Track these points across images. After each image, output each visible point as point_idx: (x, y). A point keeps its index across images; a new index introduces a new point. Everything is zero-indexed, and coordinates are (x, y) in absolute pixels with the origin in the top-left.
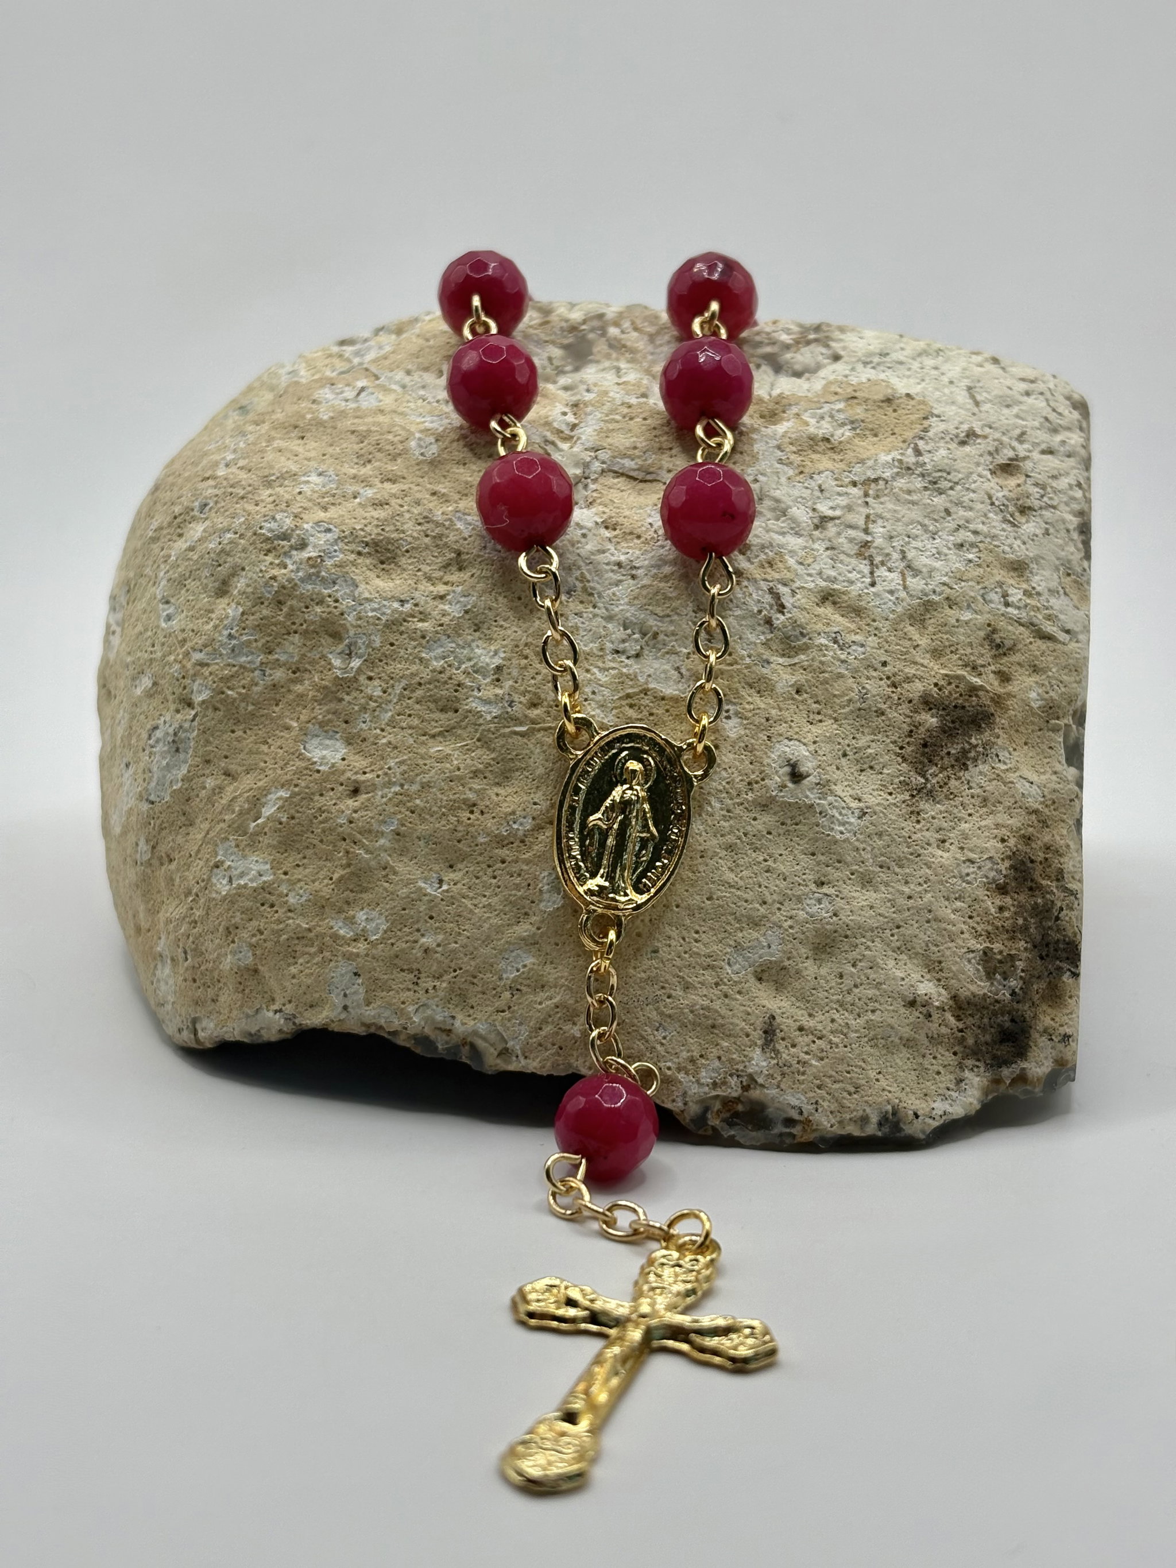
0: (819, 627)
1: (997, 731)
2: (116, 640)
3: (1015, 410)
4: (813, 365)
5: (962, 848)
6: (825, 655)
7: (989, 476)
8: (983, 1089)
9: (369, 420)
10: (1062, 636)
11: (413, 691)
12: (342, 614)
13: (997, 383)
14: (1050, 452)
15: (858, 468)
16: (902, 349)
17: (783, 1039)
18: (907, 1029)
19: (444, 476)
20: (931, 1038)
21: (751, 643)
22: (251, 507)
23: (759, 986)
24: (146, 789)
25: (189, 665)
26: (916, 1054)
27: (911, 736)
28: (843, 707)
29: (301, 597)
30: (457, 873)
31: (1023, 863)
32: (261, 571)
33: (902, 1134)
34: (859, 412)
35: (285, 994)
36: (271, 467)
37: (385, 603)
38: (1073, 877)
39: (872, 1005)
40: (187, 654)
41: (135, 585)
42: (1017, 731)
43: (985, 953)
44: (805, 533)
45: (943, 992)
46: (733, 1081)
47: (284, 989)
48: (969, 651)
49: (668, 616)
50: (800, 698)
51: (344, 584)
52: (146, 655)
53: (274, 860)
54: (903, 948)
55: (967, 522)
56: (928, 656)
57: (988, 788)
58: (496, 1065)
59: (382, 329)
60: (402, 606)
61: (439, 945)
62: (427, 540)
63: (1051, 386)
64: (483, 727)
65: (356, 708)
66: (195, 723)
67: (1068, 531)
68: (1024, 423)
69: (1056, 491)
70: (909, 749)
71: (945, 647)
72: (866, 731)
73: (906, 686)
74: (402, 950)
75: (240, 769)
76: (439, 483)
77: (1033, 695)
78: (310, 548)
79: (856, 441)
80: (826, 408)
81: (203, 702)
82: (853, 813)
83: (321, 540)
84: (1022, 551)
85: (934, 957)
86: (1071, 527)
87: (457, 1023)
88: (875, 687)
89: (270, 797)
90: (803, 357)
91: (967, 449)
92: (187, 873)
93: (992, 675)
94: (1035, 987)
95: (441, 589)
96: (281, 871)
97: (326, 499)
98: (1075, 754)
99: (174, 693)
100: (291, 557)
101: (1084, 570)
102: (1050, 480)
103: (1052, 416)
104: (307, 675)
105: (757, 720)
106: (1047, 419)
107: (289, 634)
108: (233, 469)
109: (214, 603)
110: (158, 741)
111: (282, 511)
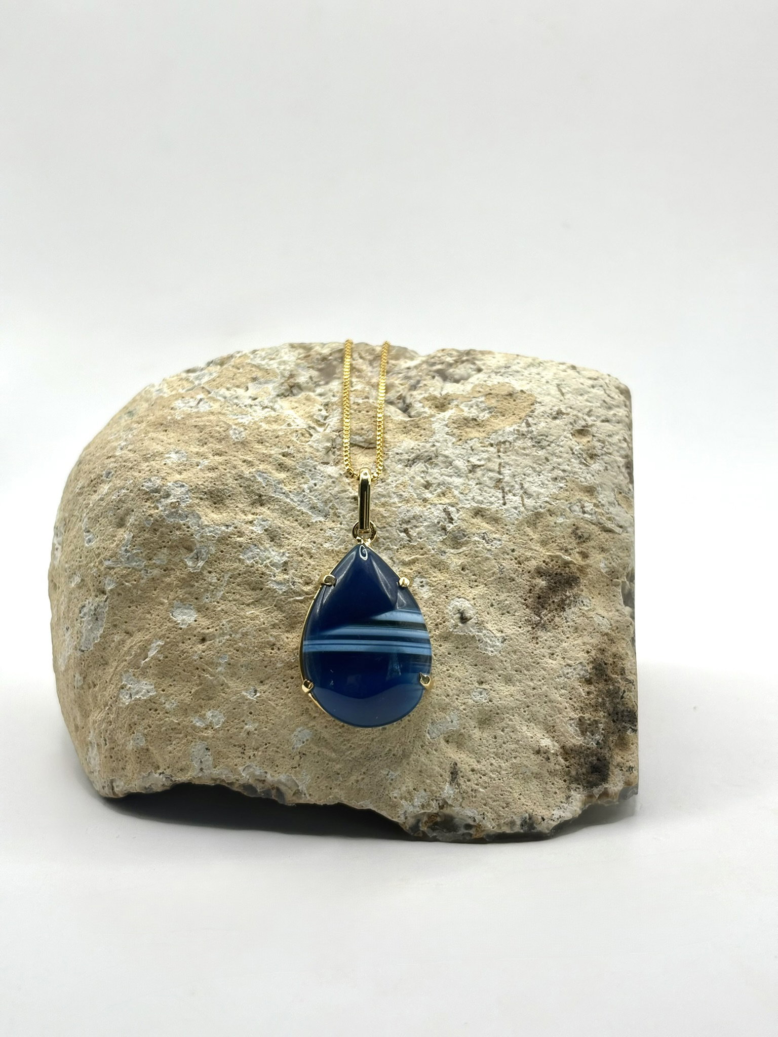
0: (474, 530)
1: (581, 587)
2: (58, 554)
3: (586, 397)
4: (466, 375)
5: (564, 658)
6: (478, 547)
7: (571, 437)
8: (582, 801)
9: (205, 418)
10: (618, 530)
11: (235, 579)
12: (192, 535)
13: (574, 381)
14: (607, 421)
15: (493, 436)
16: (518, 363)
17: (462, 777)
18: (536, 767)
19: (250, 451)
20: (550, 773)
21: (434, 541)
22: (136, 474)
23: (448, 746)
24: (79, 643)
25: (102, 569)
26: (542, 782)
27: (531, 593)
28: (490, 578)
29: (167, 526)
30: (265, 686)
31: (600, 665)
32: (143, 511)
33: (535, 831)
34: (493, 402)
35: (165, 763)
36: (148, 449)
37: (217, 527)
38: (630, 672)
39: (514, 754)
40: (101, 562)
41: (69, 521)
42: (594, 587)
43: (581, 720)
44: (464, 475)
45: (556, 744)
46: (434, 804)
47: (165, 759)
48: (563, 540)
49: (385, 527)
50: (465, 573)
51: (193, 517)
52: (77, 563)
53: (156, 683)
54: (531, 719)
55: (559, 464)
56: (539, 544)
57: (577, 621)
58: (292, 800)
59: (212, 362)
60: (227, 528)
61: (256, 730)
62: (241, 489)
63: (607, 381)
64: (278, 598)
65: (202, 590)
66: (107, 603)
67: (619, 467)
68: (591, 404)
69: (611, 444)
70: (530, 600)
71: (549, 539)
72: (504, 590)
73: (526, 563)
74: (234, 734)
75: (134, 629)
76: (248, 454)
77: (602, 565)
78: (172, 497)
79: (492, 419)
80: (474, 401)
81: (111, 590)
82: (498, 640)
83: (179, 491)
84: (590, 480)
85: (550, 724)
86: (621, 465)
87: (269, 776)
88: (509, 564)
89: (152, 645)
90: (460, 370)
91: (557, 422)
92: (105, 693)
93: (577, 555)
94: (611, 739)
95: (250, 517)
96: (160, 689)
97: (181, 467)
98: (629, 599)
99: (94, 586)
100: (160, 502)
101: (630, 490)
102: (607, 438)
103: (608, 399)
104: (172, 572)
105: (440, 587)
106: (604, 401)
107: (161, 548)
108: (125, 451)
109: (116, 531)
110: (85, 614)
111: (155, 476)
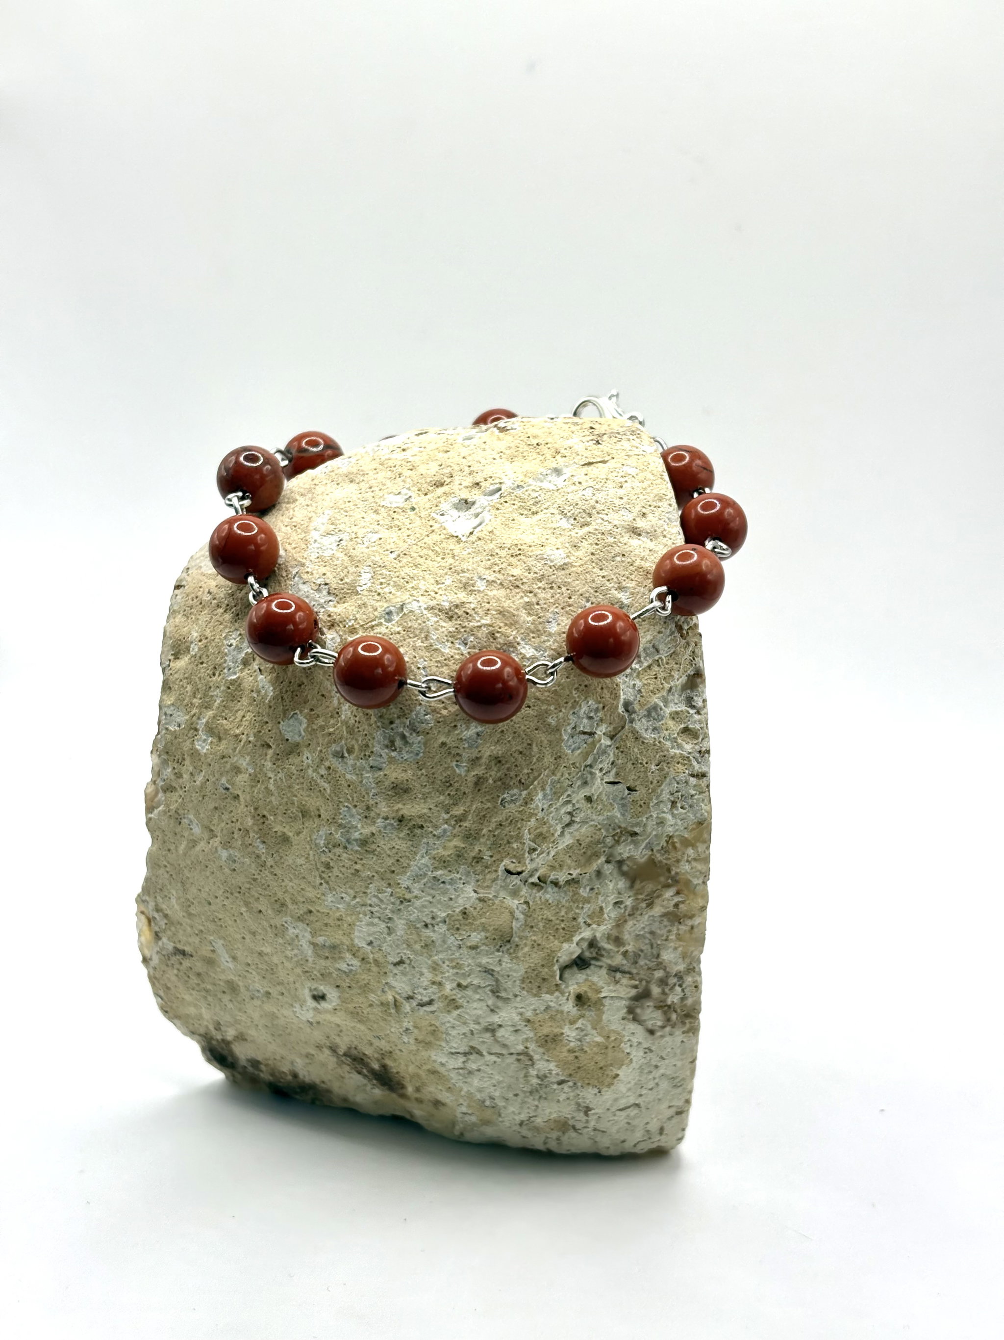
1: (387, 1091)
4: (642, 1019)
13: (651, 1117)
27: (363, 1054)
43: (259, 1061)
45: (232, 1038)
48: (426, 1090)
70: (356, 1052)
73: (391, 1059)
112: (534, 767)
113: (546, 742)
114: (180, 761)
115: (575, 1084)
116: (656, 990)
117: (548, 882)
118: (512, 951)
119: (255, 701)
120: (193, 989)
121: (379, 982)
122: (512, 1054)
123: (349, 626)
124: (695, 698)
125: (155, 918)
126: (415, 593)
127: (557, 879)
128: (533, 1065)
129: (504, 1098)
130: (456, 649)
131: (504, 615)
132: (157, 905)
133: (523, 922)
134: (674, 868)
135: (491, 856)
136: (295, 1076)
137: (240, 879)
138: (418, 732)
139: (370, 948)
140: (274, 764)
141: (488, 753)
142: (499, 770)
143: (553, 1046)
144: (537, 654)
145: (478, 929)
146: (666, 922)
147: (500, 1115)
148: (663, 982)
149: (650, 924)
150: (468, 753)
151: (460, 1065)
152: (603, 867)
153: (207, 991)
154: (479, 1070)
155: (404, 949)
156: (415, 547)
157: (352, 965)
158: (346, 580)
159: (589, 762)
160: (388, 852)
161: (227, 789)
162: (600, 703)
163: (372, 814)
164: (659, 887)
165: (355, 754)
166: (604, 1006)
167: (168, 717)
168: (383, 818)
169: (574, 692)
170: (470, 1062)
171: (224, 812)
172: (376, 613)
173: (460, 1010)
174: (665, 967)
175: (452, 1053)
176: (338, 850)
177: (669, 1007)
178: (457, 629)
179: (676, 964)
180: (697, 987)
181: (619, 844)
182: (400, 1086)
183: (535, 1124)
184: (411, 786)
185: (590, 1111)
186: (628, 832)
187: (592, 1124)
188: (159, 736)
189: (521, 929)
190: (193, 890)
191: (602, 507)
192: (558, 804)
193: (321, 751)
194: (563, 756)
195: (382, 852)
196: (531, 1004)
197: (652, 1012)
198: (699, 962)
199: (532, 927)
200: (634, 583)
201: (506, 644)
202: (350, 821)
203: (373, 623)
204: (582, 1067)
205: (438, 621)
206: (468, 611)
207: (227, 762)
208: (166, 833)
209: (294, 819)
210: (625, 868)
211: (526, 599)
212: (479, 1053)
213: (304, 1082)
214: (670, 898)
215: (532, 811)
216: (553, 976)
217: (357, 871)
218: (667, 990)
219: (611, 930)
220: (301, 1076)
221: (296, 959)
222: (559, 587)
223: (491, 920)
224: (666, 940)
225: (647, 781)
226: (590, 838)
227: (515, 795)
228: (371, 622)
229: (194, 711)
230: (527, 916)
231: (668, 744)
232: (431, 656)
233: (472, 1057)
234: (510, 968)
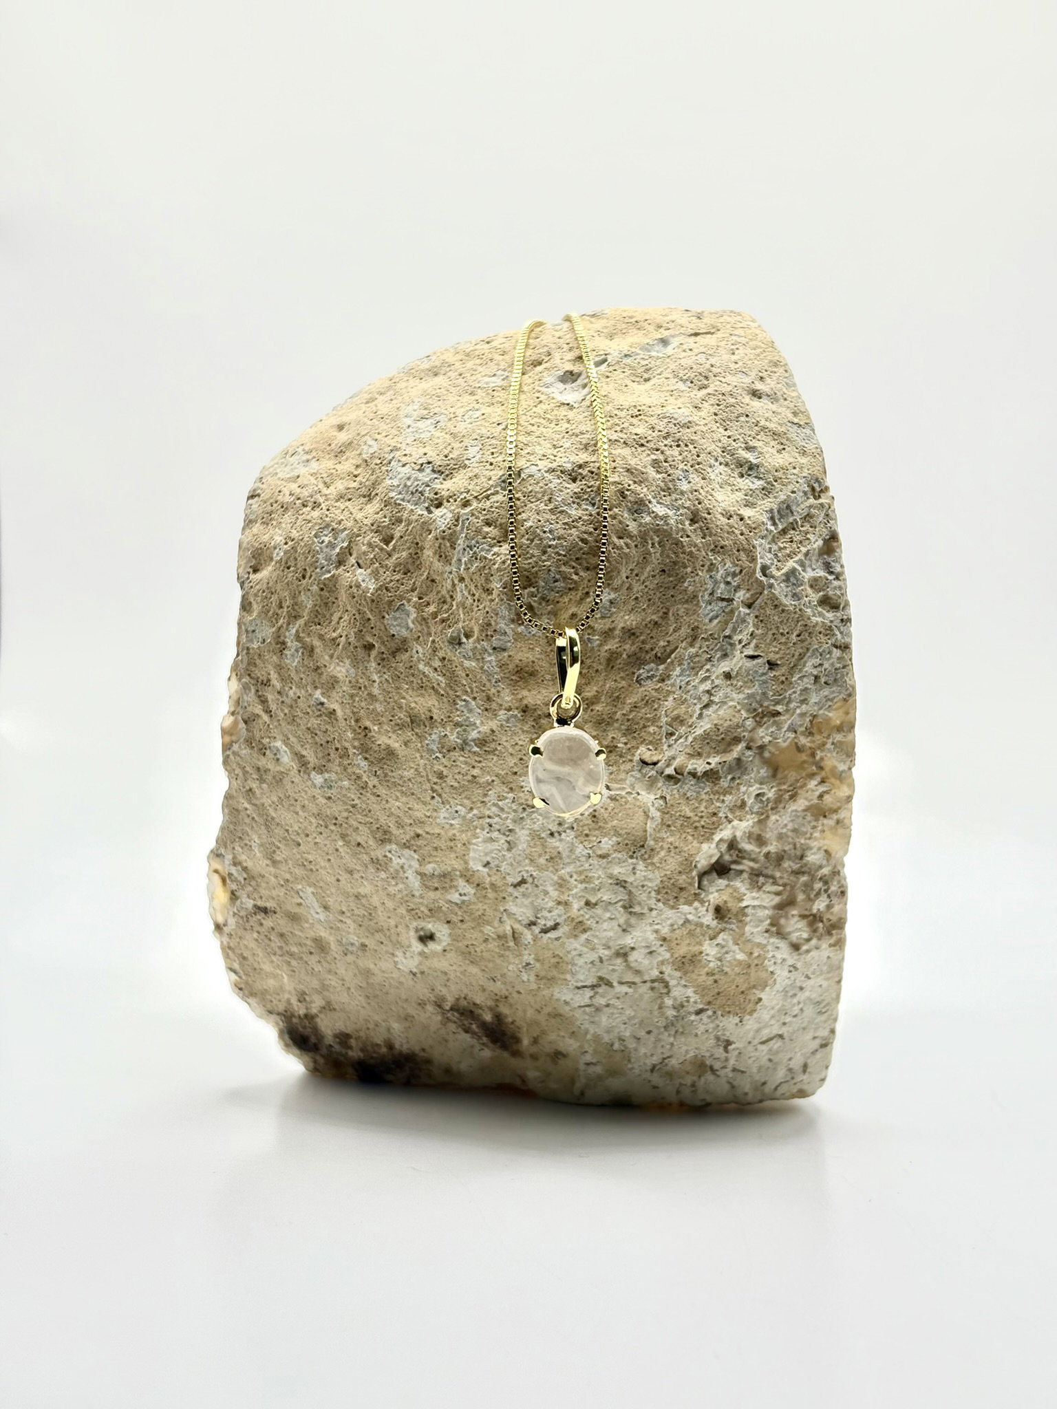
112: (670, 639)
113: (683, 610)
114: (265, 682)
115: (715, 1012)
116: (801, 897)
117: (685, 774)
118: (646, 856)
119: (354, 597)
120: (275, 954)
121: (495, 910)
122: (645, 982)
123: (462, 499)
124: (833, 564)
125: (232, 875)
126: (531, 458)
127: (695, 769)
128: (668, 993)
129: (635, 1037)
130: (583, 510)
131: (632, 473)
132: (234, 858)
133: (660, 820)
134: (818, 752)
135: (626, 744)
136: (391, 1046)
137: (337, 809)
138: (548, 601)
139: (486, 870)
140: (379, 664)
141: (622, 625)
142: (633, 644)
143: (691, 968)
144: (671, 513)
145: (609, 834)
146: (809, 818)
147: (629, 1061)
148: (808, 887)
149: (792, 821)
150: (600, 624)
151: (587, 1001)
152: (744, 754)
153: (291, 955)
154: (608, 1006)
155: (526, 865)
156: (524, 417)
157: (465, 895)
158: (451, 456)
159: (727, 632)
160: (511, 750)
161: (322, 704)
162: (737, 565)
163: (494, 706)
164: (804, 774)
165: (475, 637)
166: (745, 915)
167: (250, 635)
168: (505, 710)
169: (710, 554)
170: (597, 996)
171: (318, 732)
172: (491, 482)
173: (588, 933)
174: (809, 868)
175: (578, 988)
176: (456, 754)
177: (814, 916)
178: (582, 489)
179: (821, 867)
180: (843, 893)
181: (761, 726)
182: (515, 1040)
183: (669, 1068)
184: (538, 668)
185: (731, 1044)
186: (770, 712)
187: (732, 1062)
188: (240, 658)
189: (657, 829)
190: (278, 831)
191: (719, 370)
192: (697, 681)
193: (433, 641)
194: (700, 626)
195: (503, 750)
196: (668, 918)
197: (798, 921)
198: (843, 866)
199: (669, 826)
200: (761, 444)
201: (637, 502)
202: (468, 718)
203: (489, 492)
204: (722, 992)
205: (561, 483)
206: (594, 470)
207: (322, 673)
208: (248, 769)
209: (401, 726)
210: (767, 755)
211: (654, 457)
212: (609, 984)
213: (401, 1054)
214: (814, 788)
215: (669, 688)
216: (691, 884)
217: (474, 777)
218: (812, 896)
219: (753, 827)
220: (397, 1046)
221: (400, 896)
222: (686, 445)
223: (623, 822)
224: (810, 838)
225: (789, 654)
226: (728, 722)
227: (652, 670)
228: (485, 491)
229: (281, 621)
230: (664, 813)
231: (809, 610)
232: (557, 518)
233: (600, 990)
234: (644, 876)
